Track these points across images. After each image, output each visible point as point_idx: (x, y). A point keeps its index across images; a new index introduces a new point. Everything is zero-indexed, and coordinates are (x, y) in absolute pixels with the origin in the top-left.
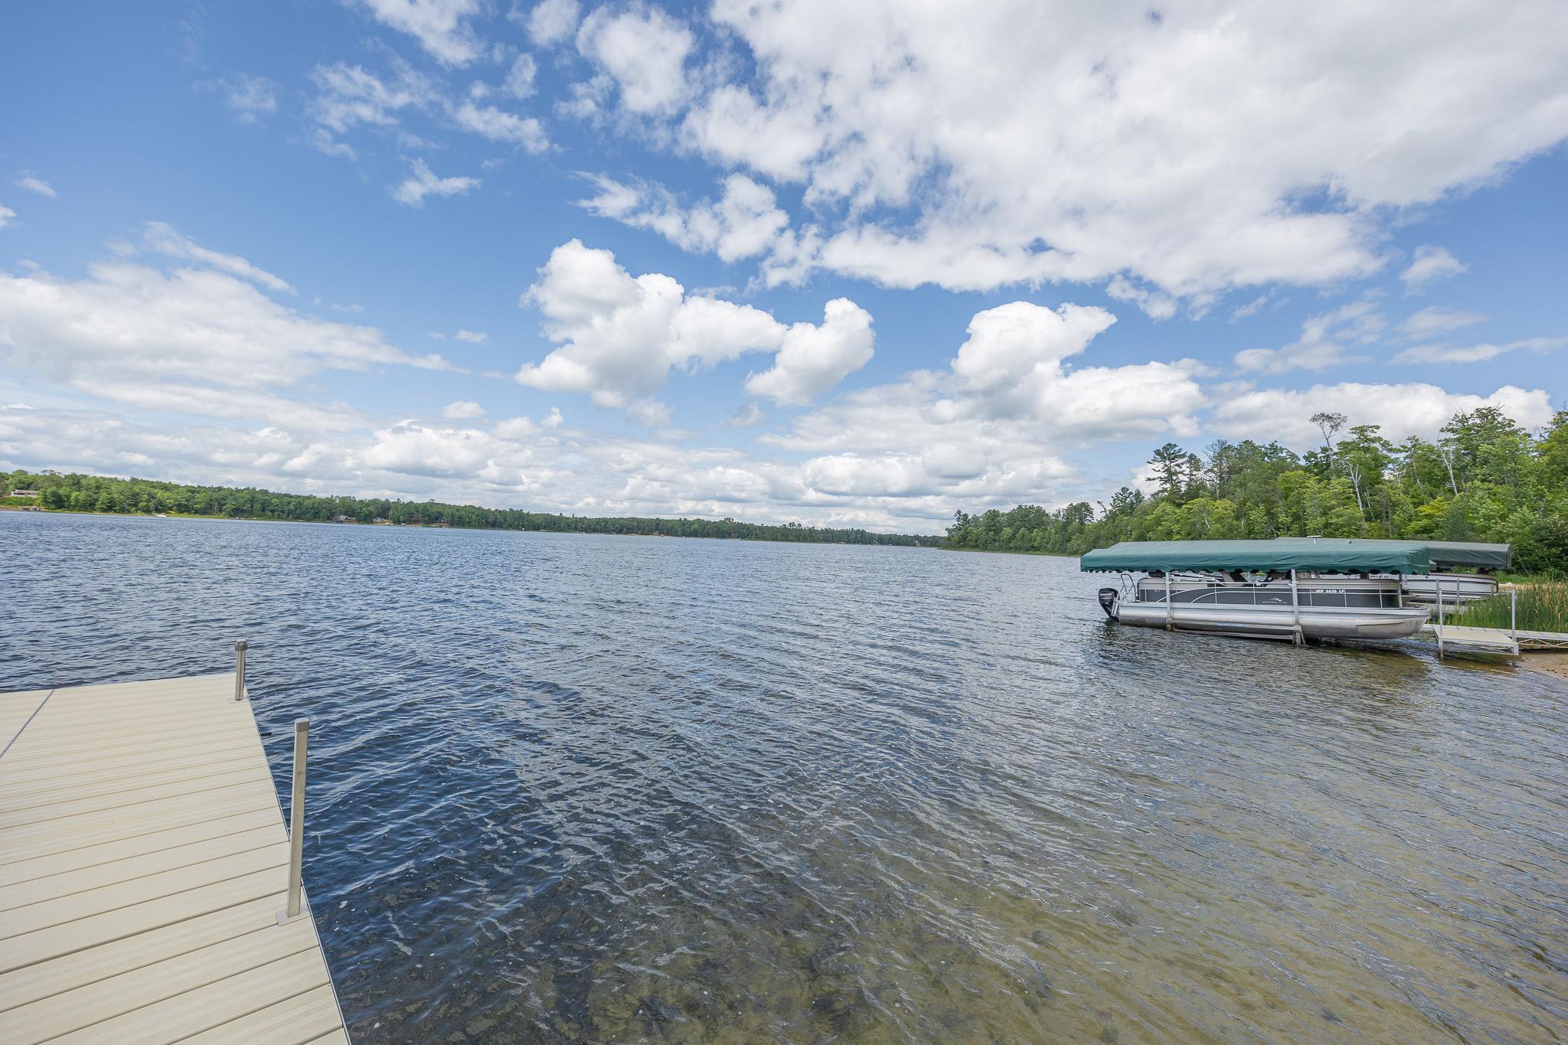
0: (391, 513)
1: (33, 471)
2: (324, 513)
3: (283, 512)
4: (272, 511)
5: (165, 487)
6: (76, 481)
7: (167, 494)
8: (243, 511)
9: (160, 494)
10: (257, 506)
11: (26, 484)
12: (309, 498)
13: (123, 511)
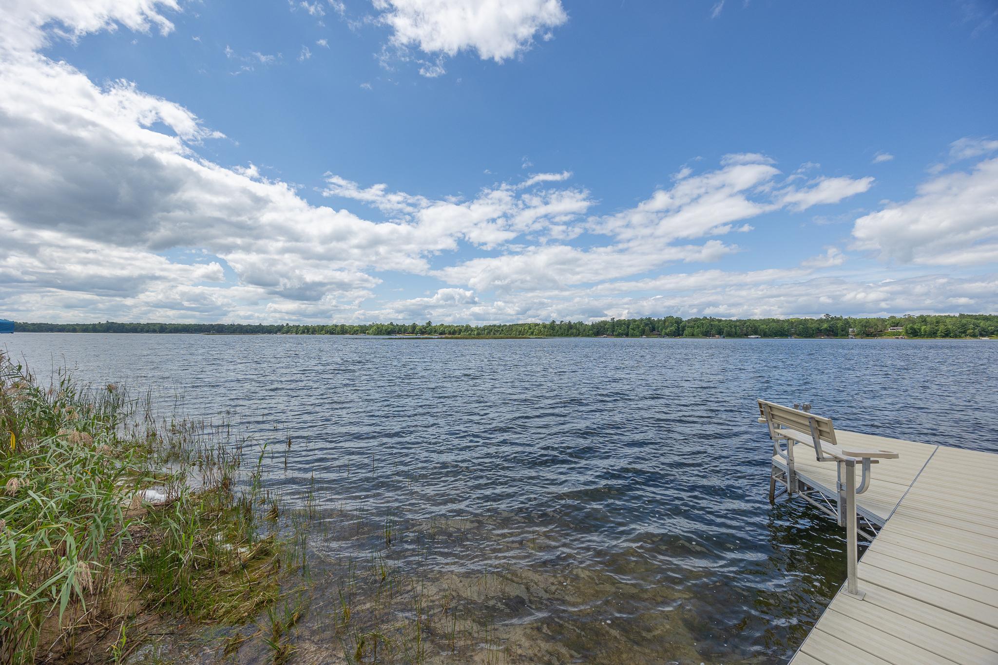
1: (899, 316)
5: (986, 318)
6: (923, 320)
7: (989, 323)
11: (896, 323)
13: (956, 336)
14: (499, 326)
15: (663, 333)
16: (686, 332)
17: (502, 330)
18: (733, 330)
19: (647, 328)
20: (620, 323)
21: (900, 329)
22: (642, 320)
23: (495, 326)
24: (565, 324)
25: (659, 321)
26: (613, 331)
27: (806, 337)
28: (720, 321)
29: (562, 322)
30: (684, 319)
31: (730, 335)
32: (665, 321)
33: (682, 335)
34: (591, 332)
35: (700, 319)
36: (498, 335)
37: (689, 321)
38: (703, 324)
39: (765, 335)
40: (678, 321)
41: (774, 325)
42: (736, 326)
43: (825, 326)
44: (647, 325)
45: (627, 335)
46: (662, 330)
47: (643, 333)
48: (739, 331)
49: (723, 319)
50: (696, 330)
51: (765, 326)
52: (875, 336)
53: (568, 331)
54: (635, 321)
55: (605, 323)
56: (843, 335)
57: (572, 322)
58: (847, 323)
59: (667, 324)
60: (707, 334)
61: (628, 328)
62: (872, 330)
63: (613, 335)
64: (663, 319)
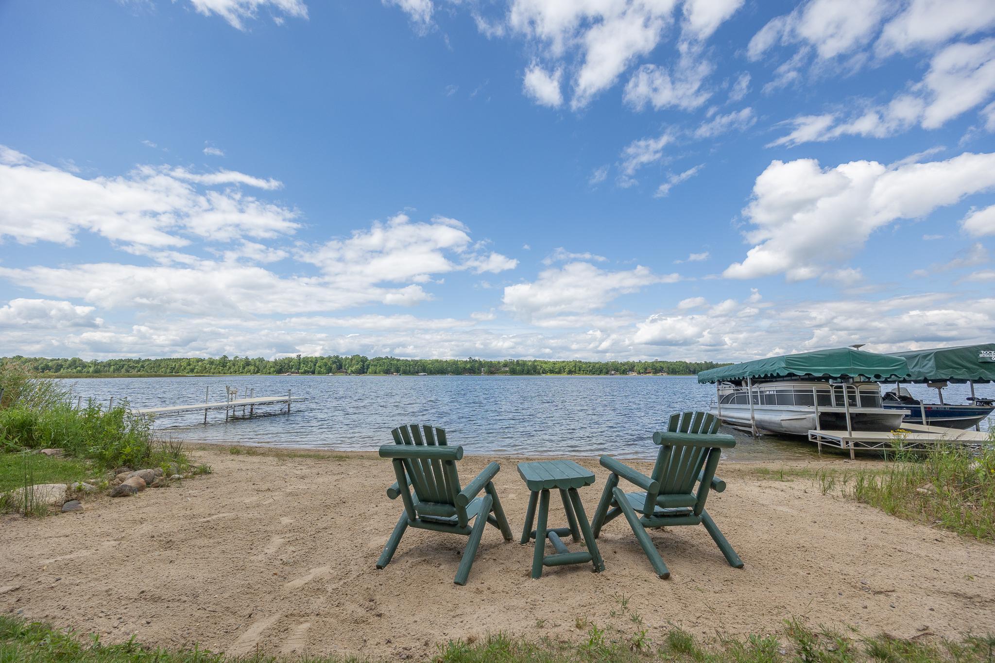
0: (635, 368)
2: (604, 370)
3: (587, 371)
4: (583, 371)
5: (546, 363)
6: (518, 363)
8: (572, 371)
9: (544, 366)
10: (577, 369)
12: (598, 363)
14: (138, 362)
15: (349, 371)
16: (370, 370)
17: (143, 367)
18: (408, 368)
19: (334, 366)
20: (306, 361)
21: (507, 369)
22: (330, 358)
23: (129, 360)
24: (241, 360)
25: (347, 359)
26: (299, 369)
27: (457, 374)
28: (398, 360)
29: (237, 357)
30: (369, 358)
31: (405, 373)
32: (352, 360)
33: (366, 373)
34: (272, 369)
35: (383, 359)
36: (134, 372)
37: (373, 360)
38: (384, 363)
39: (431, 372)
40: (364, 360)
41: (437, 365)
42: (410, 365)
43: (468, 366)
44: (334, 362)
45: (313, 373)
46: (348, 368)
47: (329, 371)
48: (412, 370)
49: (402, 358)
50: (378, 369)
51: (431, 366)
52: (495, 373)
53: (244, 368)
54: (322, 358)
55: (290, 360)
56: (478, 373)
57: (250, 358)
58: (481, 364)
59: (353, 362)
60: (387, 372)
61: (315, 365)
62: (493, 369)
63: (298, 373)
64: (350, 357)
